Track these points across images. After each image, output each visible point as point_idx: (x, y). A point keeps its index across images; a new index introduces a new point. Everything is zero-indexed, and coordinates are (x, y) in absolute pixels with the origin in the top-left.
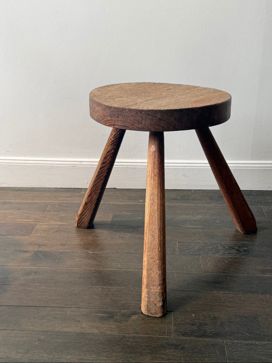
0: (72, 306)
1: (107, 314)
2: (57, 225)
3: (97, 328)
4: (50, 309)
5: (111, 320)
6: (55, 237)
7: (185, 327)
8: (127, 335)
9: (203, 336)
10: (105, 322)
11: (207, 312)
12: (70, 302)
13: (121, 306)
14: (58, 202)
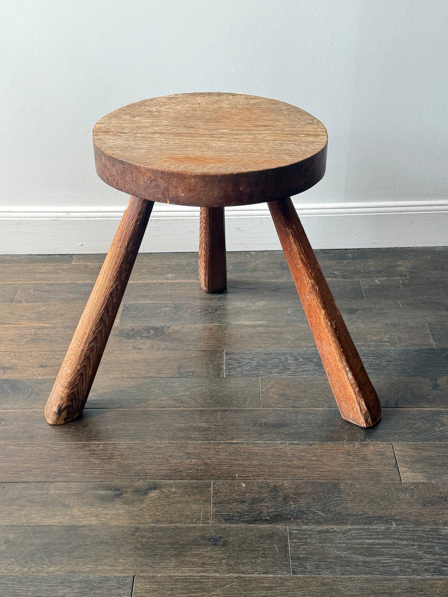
0: (58, 479)
1: (112, 490)
2: (32, 328)
3: (97, 516)
4: (22, 485)
5: (118, 500)
6: (30, 352)
7: (231, 507)
8: (142, 526)
9: (256, 520)
10: (108, 504)
11: (265, 479)
12: (54, 472)
13: (134, 476)
14: (34, 282)
